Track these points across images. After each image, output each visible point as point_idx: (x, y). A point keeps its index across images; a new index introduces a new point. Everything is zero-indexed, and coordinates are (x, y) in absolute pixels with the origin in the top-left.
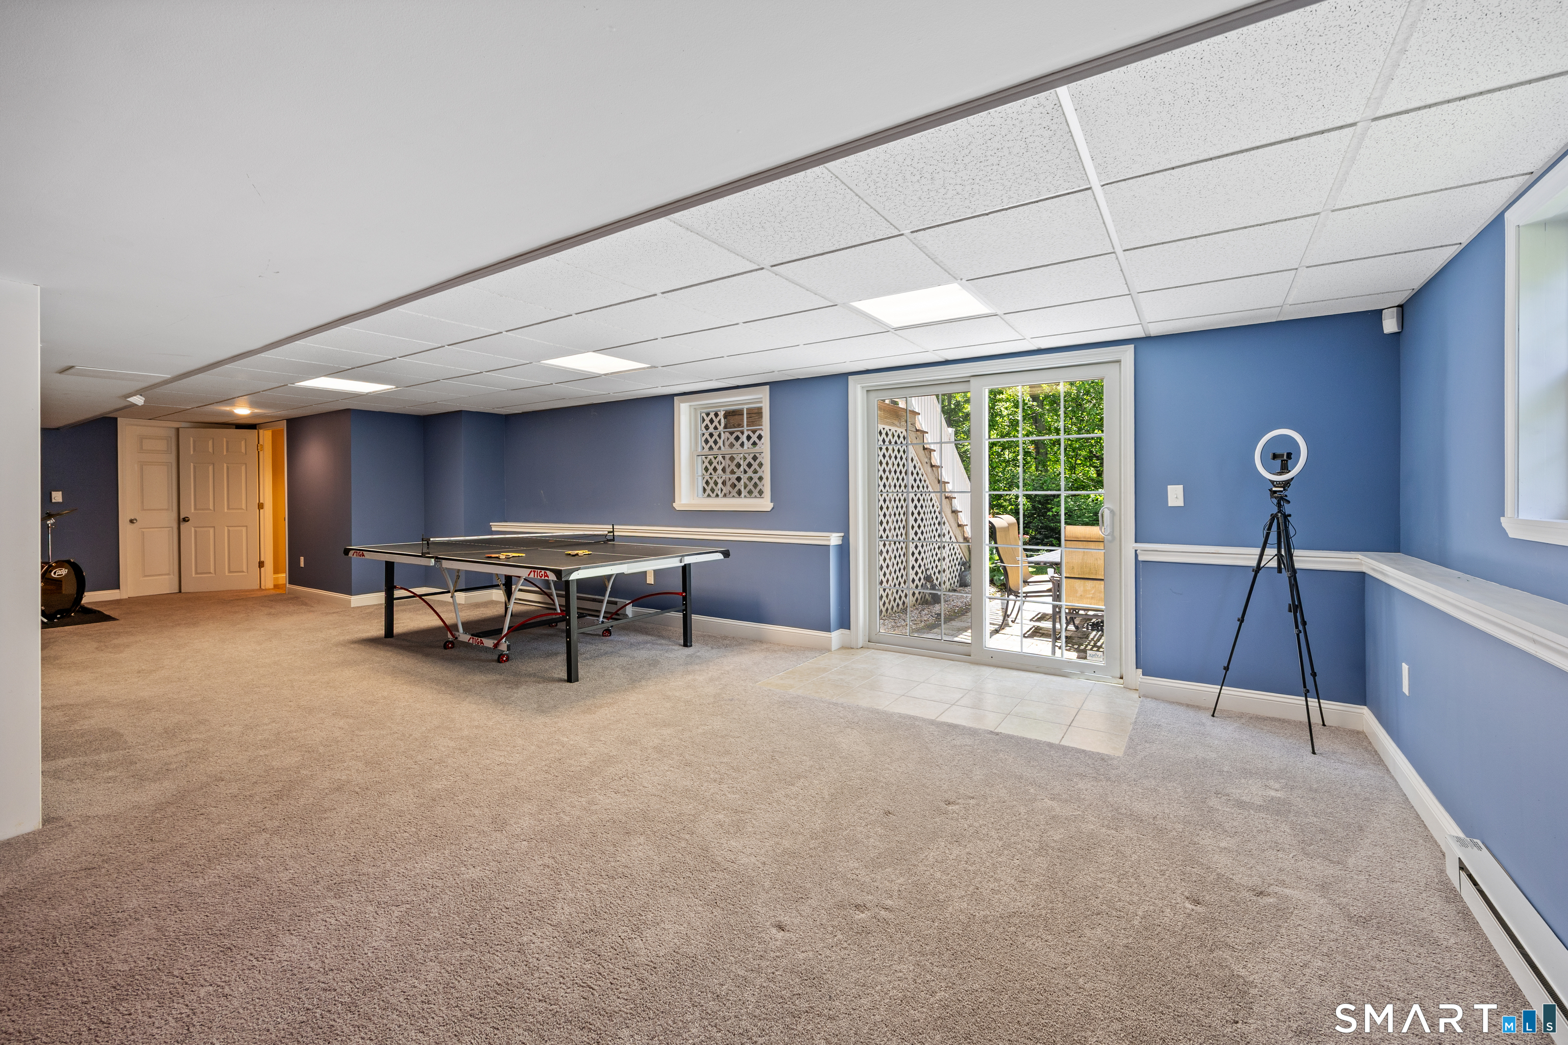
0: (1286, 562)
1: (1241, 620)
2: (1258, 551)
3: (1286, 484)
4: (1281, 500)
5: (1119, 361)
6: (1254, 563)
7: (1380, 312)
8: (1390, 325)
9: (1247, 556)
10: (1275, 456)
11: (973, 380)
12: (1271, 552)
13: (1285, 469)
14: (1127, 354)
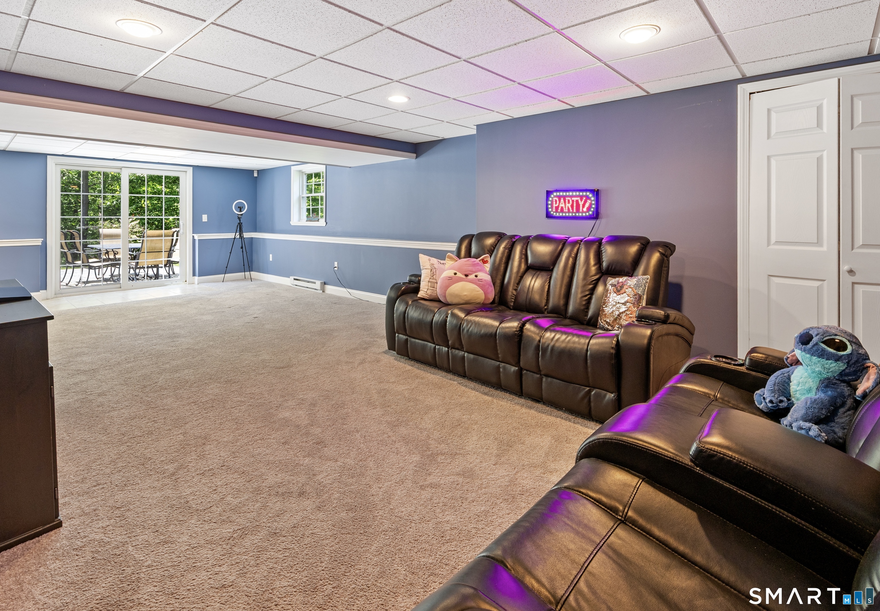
0: (241, 237)
1: (230, 253)
2: (235, 234)
3: (242, 215)
4: (239, 218)
5: (186, 172)
6: (234, 237)
7: (253, 171)
8: (256, 175)
9: (231, 236)
10: (239, 207)
11: (123, 169)
12: (237, 234)
13: (241, 211)
14: (190, 170)
